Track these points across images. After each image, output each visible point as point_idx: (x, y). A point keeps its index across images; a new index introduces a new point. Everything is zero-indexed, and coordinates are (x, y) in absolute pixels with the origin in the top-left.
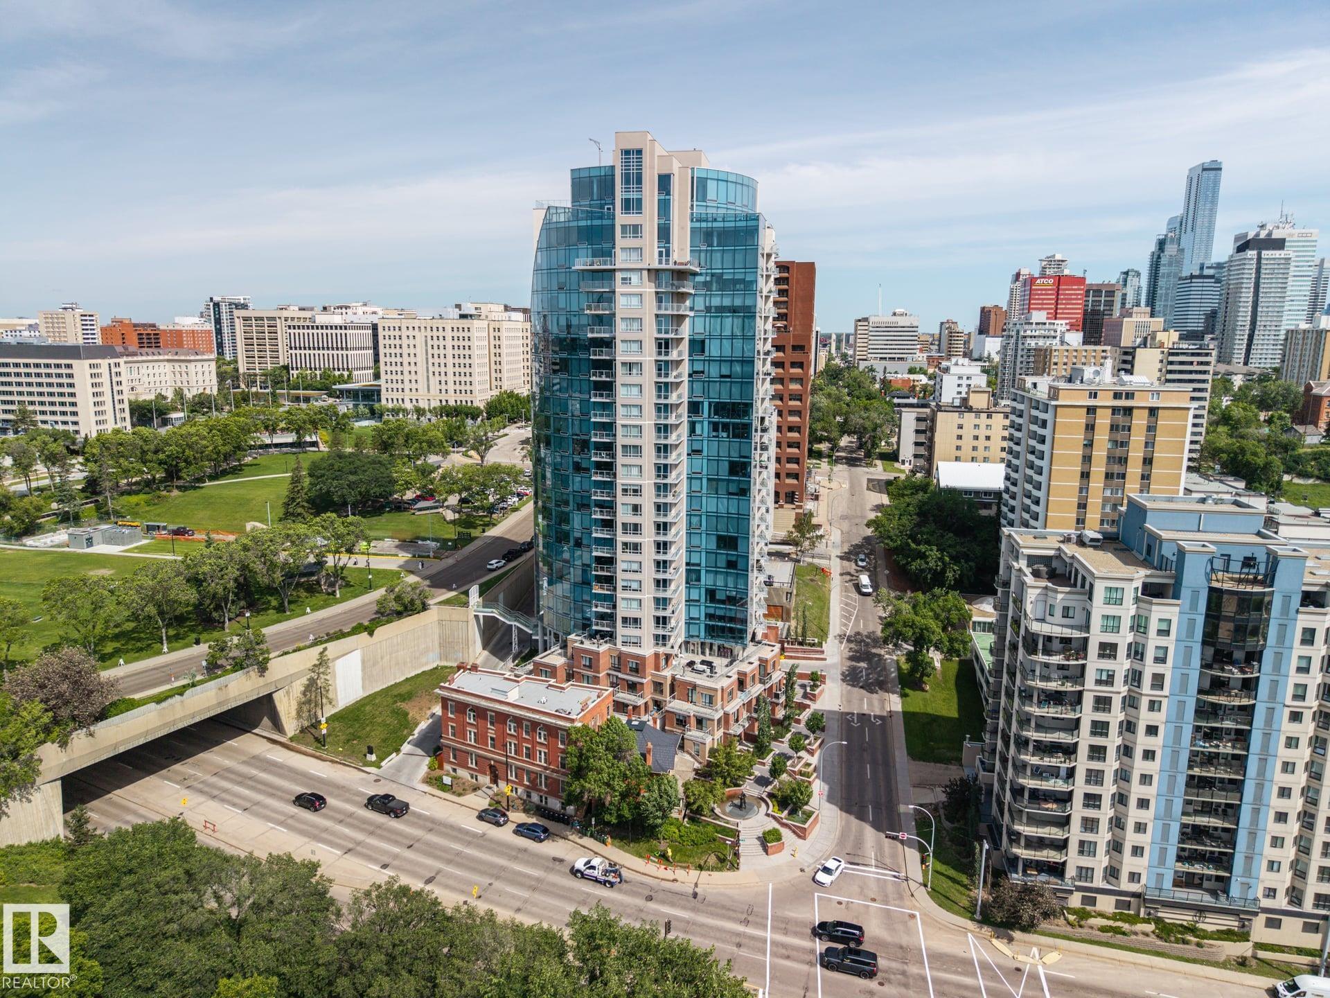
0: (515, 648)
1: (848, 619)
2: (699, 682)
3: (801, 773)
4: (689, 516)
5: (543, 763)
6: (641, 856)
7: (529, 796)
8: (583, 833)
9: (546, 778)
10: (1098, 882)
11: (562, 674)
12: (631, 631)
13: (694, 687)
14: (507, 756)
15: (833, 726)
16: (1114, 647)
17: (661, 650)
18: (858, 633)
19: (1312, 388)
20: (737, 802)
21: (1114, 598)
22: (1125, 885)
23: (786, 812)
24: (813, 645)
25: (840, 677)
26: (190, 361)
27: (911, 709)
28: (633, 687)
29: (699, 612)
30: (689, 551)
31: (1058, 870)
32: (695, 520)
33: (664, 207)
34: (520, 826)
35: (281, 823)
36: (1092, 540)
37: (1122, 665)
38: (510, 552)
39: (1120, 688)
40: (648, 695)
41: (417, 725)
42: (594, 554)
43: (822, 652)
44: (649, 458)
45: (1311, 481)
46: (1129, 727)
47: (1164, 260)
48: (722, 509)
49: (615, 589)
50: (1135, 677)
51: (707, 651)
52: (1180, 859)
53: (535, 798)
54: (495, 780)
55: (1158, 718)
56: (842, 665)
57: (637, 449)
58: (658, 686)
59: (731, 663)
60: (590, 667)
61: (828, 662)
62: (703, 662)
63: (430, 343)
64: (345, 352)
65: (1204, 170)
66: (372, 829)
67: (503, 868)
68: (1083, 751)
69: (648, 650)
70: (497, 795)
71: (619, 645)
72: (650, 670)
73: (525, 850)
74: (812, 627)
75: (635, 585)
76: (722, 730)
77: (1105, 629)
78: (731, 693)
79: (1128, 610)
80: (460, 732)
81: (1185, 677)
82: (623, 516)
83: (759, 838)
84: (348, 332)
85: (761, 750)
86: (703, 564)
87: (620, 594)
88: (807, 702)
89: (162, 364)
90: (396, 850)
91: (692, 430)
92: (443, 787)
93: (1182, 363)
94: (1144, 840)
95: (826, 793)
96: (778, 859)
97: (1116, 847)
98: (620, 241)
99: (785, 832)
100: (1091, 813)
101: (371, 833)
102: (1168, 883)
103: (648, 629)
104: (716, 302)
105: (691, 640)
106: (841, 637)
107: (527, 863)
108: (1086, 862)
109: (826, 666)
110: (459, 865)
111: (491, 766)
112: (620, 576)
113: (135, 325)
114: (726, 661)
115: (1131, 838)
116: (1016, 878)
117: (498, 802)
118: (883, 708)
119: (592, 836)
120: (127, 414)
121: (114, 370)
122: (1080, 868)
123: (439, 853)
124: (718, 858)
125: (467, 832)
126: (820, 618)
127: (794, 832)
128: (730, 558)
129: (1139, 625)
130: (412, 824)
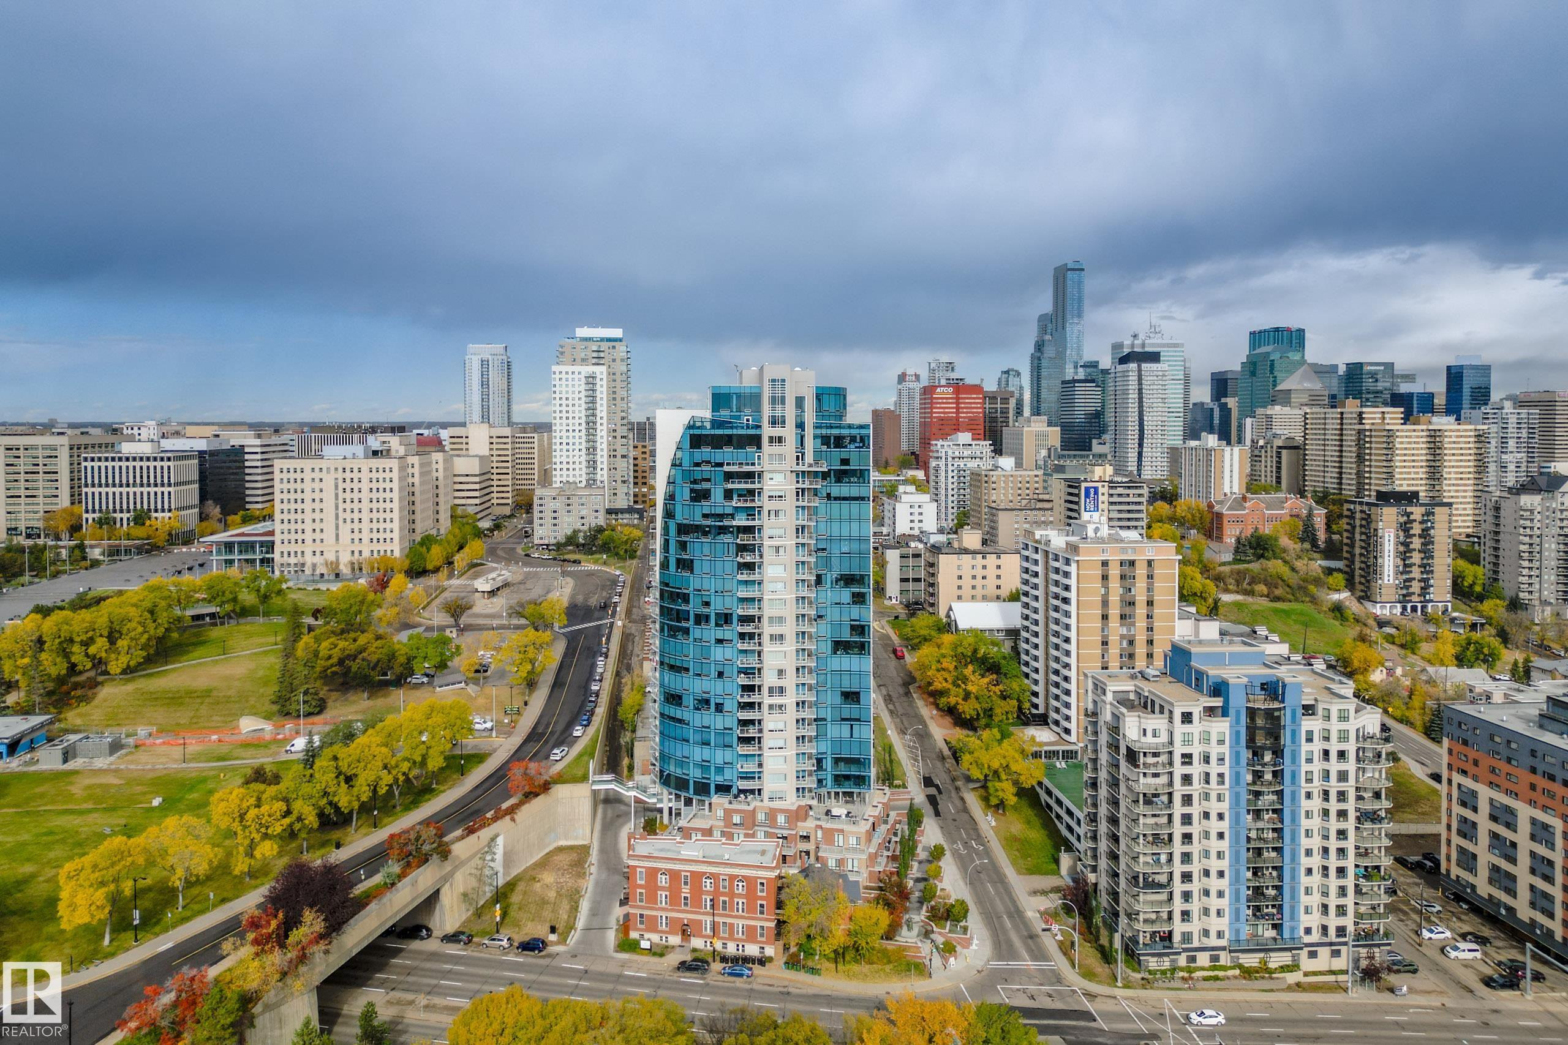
3: (941, 897)
10: (1196, 943)
16: (1190, 756)
19: (1213, 507)
21: (1188, 719)
22: (1214, 942)
23: (948, 928)
24: (900, 787)
29: (826, 763)
31: (1168, 938)
32: (821, 679)
33: (800, 421)
36: (1154, 676)
37: (1196, 769)
39: (1197, 787)
43: (909, 793)
46: (1205, 816)
47: (1044, 362)
49: (760, 749)
50: (1205, 777)
53: (731, 947)
54: (687, 938)
57: (781, 620)
58: (804, 838)
61: (915, 794)
63: (341, 486)
65: (1067, 270)
68: (1177, 839)
69: (792, 805)
71: (768, 802)
72: (797, 823)
75: (779, 744)
77: (1184, 744)
79: (1197, 728)
80: (651, 897)
81: (1238, 774)
82: (769, 680)
84: (166, 464)
86: (829, 718)
87: (767, 753)
94: (1223, 903)
97: (1205, 912)
98: (766, 449)
99: (955, 944)
100: (1186, 887)
103: (793, 782)
105: (819, 791)
106: (916, 777)
108: (1186, 928)
109: (916, 800)
112: (767, 736)
115: (1215, 903)
118: (979, 836)
122: (1183, 934)
129: (1205, 739)
130: (638, 986)
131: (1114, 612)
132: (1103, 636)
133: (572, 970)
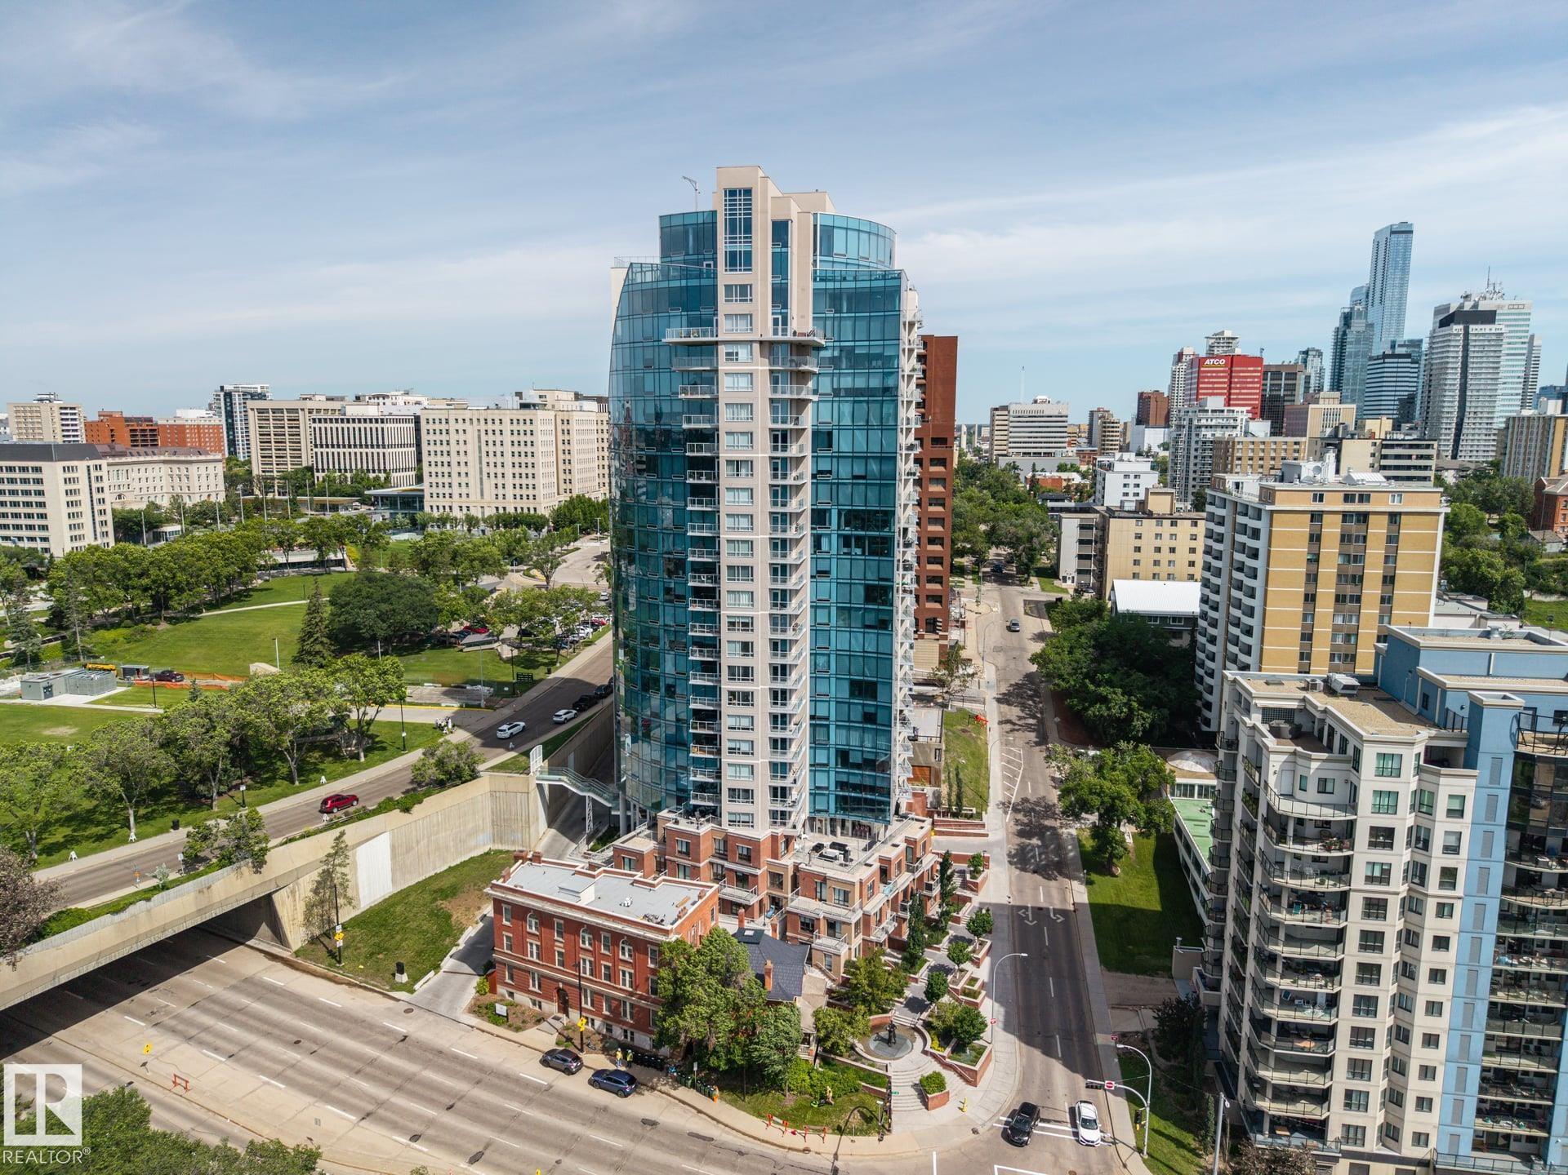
0: (589, 825)
1: (1012, 781)
2: (830, 873)
3: (965, 993)
4: (814, 655)
5: (627, 988)
6: (759, 1115)
7: (609, 1030)
8: (680, 1081)
9: (632, 1006)
10: (1372, 1145)
11: (651, 864)
12: (740, 807)
13: (825, 879)
14: (580, 977)
15: (1002, 925)
16: (1389, 833)
17: (780, 831)
18: (1025, 800)
19: (1544, 486)
20: (884, 1034)
21: (1389, 766)
22: (1408, 1150)
23: (948, 1050)
24: (971, 816)
25: (1006, 859)
26: (191, 462)
27: (1100, 900)
28: (743, 880)
29: (827, 780)
30: (814, 701)
31: (1317, 1129)
32: (821, 660)
33: (780, 265)
34: (598, 1073)
35: (278, 1076)
36: (1346, 687)
37: (1400, 856)
38: (582, 700)
39: (1399, 887)
40: (764, 890)
41: (462, 931)
42: (692, 706)
43: (983, 826)
44: (762, 582)
45: (1554, 598)
46: (1410, 938)
47: (1350, 337)
48: (857, 647)
49: (719, 752)
50: (1418, 873)
51: (839, 830)
52: (1480, 1113)
53: (618, 1032)
54: (564, 1008)
55: (1449, 927)
56: (1008, 842)
57: (747, 571)
58: (776, 879)
59: (870, 846)
60: (687, 853)
61: (991, 838)
62: (834, 846)
63: (484, 438)
64: (381, 450)
65: (1393, 232)
66: (398, 1082)
67: (575, 1138)
68: (1349, 972)
69: (762, 831)
70: (567, 1028)
71: (725, 826)
72: (766, 858)
73: (605, 1109)
74: (968, 792)
75: (745, 747)
76: (861, 936)
77: (1377, 809)
78: (872, 887)
79: (1407, 784)
80: (519, 945)
81: (1485, 872)
82: (730, 657)
83: (915, 1086)
84: (385, 426)
85: (912, 961)
86: (833, 718)
87: (726, 759)
88: (968, 894)
89: (157, 466)
90: (430, 1112)
91: (817, 545)
92: (497, 1019)
93: (1398, 457)
94: (1432, 1088)
95: (1001, 1018)
96: (943, 1115)
97: (1394, 1098)
98: (724, 306)
99: (949, 1077)
100: (1361, 1053)
101: (399, 1089)
102: (1465, 1148)
103: (763, 803)
104: (846, 382)
105: (818, 816)
106: (1005, 805)
107: (607, 1128)
108: (1355, 1118)
109: (989, 844)
110: (516, 1134)
111: (559, 990)
112: (726, 734)
113: (128, 420)
114: (864, 843)
115: (1415, 1086)
116: (1261, 1140)
117: (569, 1039)
118: (1064, 900)
119: (693, 1086)
120: (110, 528)
121: (94, 474)
122: (1347, 1127)
123: (489, 1116)
124: (863, 1115)
125: (527, 1084)
126: (977, 781)
127: (961, 1076)
128: (867, 710)
129: (1423, 803)
130: (454, 1074)
131: (1327, 590)
132: (1303, 626)
133: (388, 1032)
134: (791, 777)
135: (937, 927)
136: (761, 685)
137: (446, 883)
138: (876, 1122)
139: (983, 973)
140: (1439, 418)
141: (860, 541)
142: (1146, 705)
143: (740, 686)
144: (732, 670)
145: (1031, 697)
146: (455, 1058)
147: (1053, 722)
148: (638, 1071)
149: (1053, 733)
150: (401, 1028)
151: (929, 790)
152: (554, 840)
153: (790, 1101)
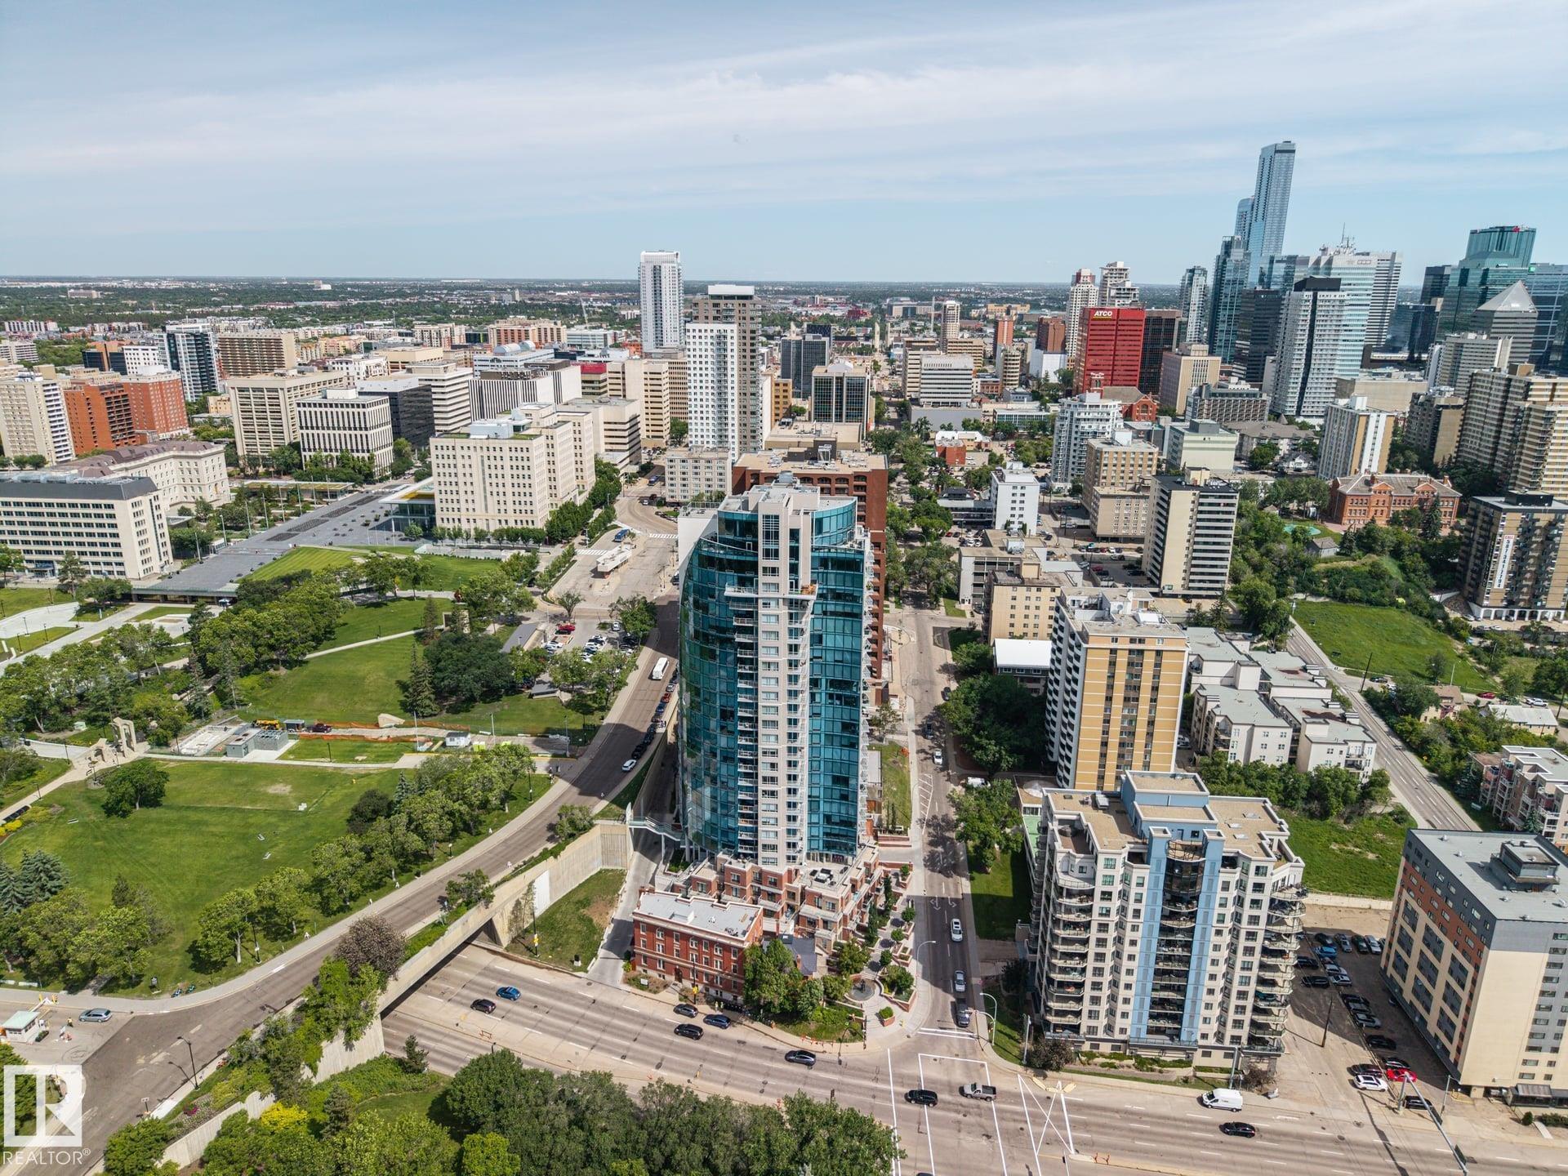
0: (665, 853)
1: (926, 802)
2: (823, 891)
3: (901, 957)
4: (811, 761)
5: (718, 969)
6: (798, 1035)
7: (709, 991)
8: (754, 1019)
9: (721, 978)
10: (1101, 1034)
11: (714, 886)
12: (769, 854)
13: (821, 896)
14: (689, 963)
15: (921, 911)
16: (1110, 894)
17: (792, 867)
18: (935, 817)
19: (1337, 486)
20: (859, 986)
21: (1110, 864)
22: (1117, 1036)
25: (923, 863)
26: (200, 457)
27: (978, 891)
28: (772, 897)
29: (818, 831)
30: (811, 787)
31: (1075, 1029)
32: (815, 764)
34: (709, 1017)
35: (534, 1027)
36: (1102, 805)
37: (1115, 903)
38: (635, 747)
39: (1114, 918)
40: (784, 901)
41: (603, 930)
42: (740, 797)
44: (784, 729)
45: (1321, 599)
46: (1119, 940)
47: (1230, 266)
48: (836, 757)
49: (756, 824)
50: (1123, 910)
51: (825, 860)
52: (1151, 1017)
53: (712, 992)
54: (679, 978)
55: (1137, 936)
56: (924, 850)
57: (775, 724)
58: (792, 895)
59: (845, 870)
60: (738, 882)
62: (823, 871)
63: (486, 463)
65: (1277, 151)
66: (602, 1027)
68: (1091, 957)
69: (782, 869)
70: (684, 991)
71: (760, 865)
72: (785, 883)
73: (718, 1036)
74: (899, 814)
76: (842, 927)
77: (1105, 883)
78: (847, 898)
79: (1119, 871)
80: (651, 945)
81: (1153, 911)
82: (763, 771)
83: (876, 1015)
85: (871, 940)
86: (821, 796)
87: (761, 828)
88: (900, 890)
89: (168, 462)
90: (627, 1043)
91: (813, 696)
92: (642, 987)
93: (1210, 504)
94: (1128, 1008)
95: (921, 972)
96: (892, 1028)
97: (1111, 1012)
99: (895, 1008)
100: (1096, 993)
101: (604, 1031)
102: (1143, 1034)
103: (783, 851)
104: (831, 608)
105: (813, 853)
106: (921, 821)
107: (723, 1046)
108: (1093, 1023)
109: (912, 853)
110: (675, 1052)
111: (675, 969)
112: (760, 814)
113: (102, 388)
114: (842, 867)
115: (1121, 1007)
116: (1049, 1035)
117: (686, 997)
118: (957, 891)
119: (759, 1021)
120: (169, 548)
121: (155, 504)
124: (851, 1032)
125: (672, 1024)
126: (904, 804)
127: (901, 1007)
128: (843, 792)
129: (1126, 879)
130: (630, 1021)
132: (1105, 716)
133: (584, 998)
134: (798, 835)
135: (884, 914)
136: (782, 787)
137: (581, 896)
138: (858, 1034)
139: (909, 943)
140: (1289, 373)
141: (839, 697)
142: (1010, 752)
143: (770, 787)
144: (765, 779)
145: (938, 729)
146: (627, 1012)
147: (952, 753)
148: (729, 1014)
149: (952, 762)
150: (591, 995)
151: (875, 816)
152: (640, 861)
153: (813, 1026)
